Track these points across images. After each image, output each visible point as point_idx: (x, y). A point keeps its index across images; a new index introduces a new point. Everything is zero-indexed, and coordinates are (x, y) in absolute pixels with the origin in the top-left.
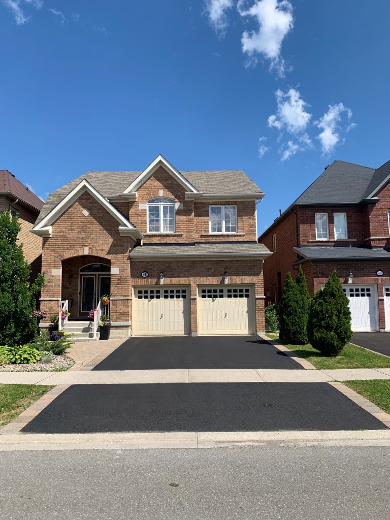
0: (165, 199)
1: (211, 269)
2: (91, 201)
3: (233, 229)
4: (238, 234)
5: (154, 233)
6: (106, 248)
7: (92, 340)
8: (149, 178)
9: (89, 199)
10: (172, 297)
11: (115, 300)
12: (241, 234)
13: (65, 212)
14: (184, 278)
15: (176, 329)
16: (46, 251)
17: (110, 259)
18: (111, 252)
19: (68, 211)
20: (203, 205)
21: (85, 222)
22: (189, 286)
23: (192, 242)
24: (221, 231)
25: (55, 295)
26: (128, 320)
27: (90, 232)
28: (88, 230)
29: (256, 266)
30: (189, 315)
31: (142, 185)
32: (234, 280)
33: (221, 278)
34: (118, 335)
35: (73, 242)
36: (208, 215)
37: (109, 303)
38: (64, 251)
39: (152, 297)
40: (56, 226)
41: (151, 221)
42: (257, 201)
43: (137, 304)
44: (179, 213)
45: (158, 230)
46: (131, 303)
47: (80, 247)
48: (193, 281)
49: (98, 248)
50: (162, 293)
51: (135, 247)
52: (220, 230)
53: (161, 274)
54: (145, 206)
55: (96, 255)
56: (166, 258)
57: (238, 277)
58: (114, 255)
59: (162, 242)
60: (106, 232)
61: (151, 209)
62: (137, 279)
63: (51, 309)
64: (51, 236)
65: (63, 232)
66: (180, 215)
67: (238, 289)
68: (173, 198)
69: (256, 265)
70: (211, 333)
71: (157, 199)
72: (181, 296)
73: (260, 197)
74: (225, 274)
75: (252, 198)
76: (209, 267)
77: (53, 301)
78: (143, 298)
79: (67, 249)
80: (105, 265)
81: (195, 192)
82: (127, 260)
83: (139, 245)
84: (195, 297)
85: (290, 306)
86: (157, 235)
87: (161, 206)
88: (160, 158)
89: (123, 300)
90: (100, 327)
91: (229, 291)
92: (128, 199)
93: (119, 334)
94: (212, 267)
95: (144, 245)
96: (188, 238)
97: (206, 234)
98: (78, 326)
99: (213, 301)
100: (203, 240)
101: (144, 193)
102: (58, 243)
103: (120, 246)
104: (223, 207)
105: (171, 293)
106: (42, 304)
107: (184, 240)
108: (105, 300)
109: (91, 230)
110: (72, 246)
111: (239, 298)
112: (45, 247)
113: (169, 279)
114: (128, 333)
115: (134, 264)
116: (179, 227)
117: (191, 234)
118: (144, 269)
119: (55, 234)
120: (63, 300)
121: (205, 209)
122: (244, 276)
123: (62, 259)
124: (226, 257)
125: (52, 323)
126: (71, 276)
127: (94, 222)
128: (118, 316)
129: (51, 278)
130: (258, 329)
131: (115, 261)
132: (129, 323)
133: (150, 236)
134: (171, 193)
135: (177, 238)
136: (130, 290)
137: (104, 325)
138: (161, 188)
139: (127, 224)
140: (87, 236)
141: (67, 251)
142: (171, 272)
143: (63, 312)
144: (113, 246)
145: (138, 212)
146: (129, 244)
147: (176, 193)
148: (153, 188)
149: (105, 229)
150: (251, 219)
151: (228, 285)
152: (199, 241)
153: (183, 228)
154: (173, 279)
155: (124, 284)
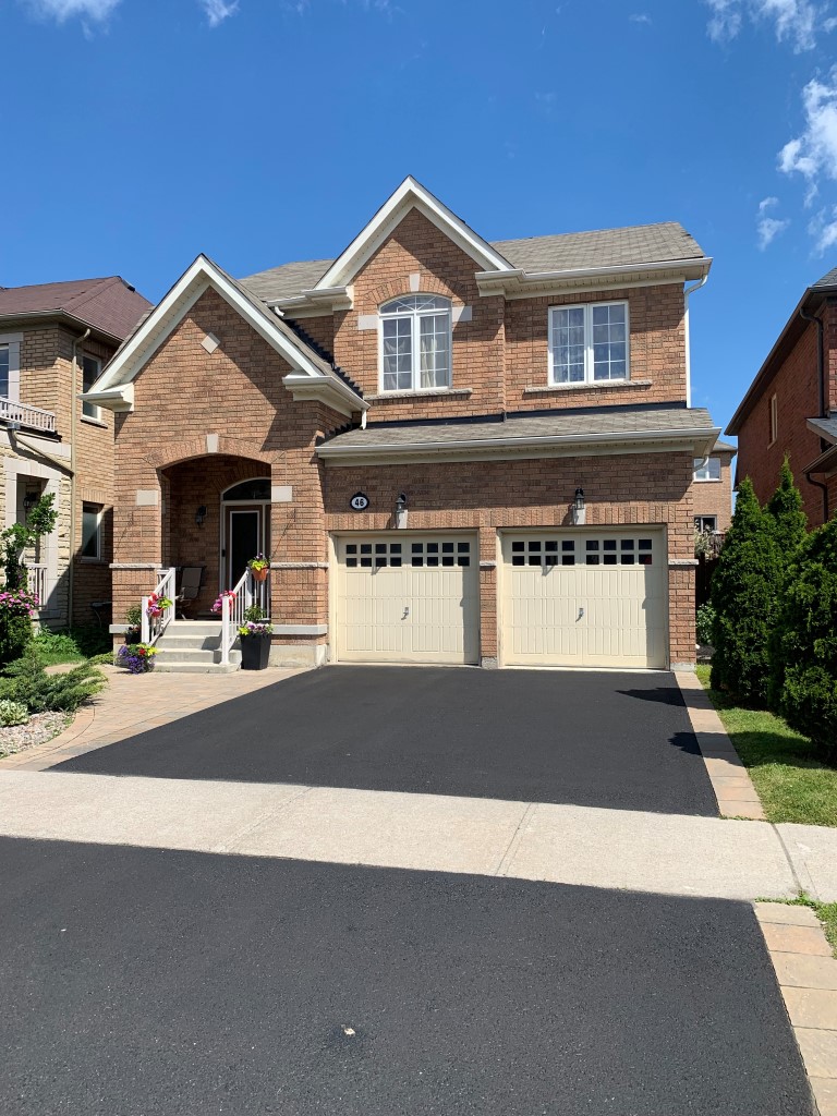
0: (427, 298)
1: (538, 483)
2: (223, 313)
3: (619, 370)
4: (631, 383)
5: (398, 392)
6: (259, 435)
7: (218, 671)
8: (384, 245)
9: (217, 307)
10: (433, 562)
11: (281, 569)
12: (639, 382)
13: (163, 346)
14: (460, 511)
15: (444, 648)
16: (122, 446)
17: (269, 462)
18: (272, 445)
19: (170, 343)
20: (530, 308)
21: (209, 367)
22: (475, 531)
23: (496, 412)
24: (582, 379)
25: (146, 555)
26: (314, 621)
27: (219, 394)
28: (216, 388)
29: (671, 472)
30: (478, 611)
31: (366, 264)
32: (602, 516)
33: (564, 508)
34: (290, 659)
35: (183, 422)
36: (543, 335)
37: (269, 576)
38: (163, 444)
39: (381, 563)
40: (144, 382)
41: (390, 361)
42: (688, 285)
43: (342, 582)
44: (463, 332)
45: (409, 386)
46: (327, 578)
47: (199, 432)
48: (486, 519)
49: (242, 436)
50: (407, 553)
51: (344, 430)
52: (578, 374)
53: (400, 500)
54: (375, 321)
55: (235, 453)
56: (413, 457)
57: (615, 506)
58: (278, 453)
59: (417, 416)
60: (257, 391)
61: (389, 326)
62: (340, 515)
63: (136, 590)
64: (132, 409)
65: (158, 397)
66: (465, 339)
67: (619, 538)
68: (445, 292)
69: (671, 466)
70: (538, 661)
71: (406, 301)
72: (456, 560)
73: (696, 273)
74: (578, 496)
75: (673, 276)
76: (533, 477)
77: (140, 569)
78: (359, 565)
79: (166, 439)
80: (252, 480)
81: (503, 268)
82: (311, 463)
83: (356, 425)
84: (491, 562)
85: (742, 588)
86: (402, 398)
87: (415, 316)
88: (408, 185)
89: (303, 568)
90: (242, 636)
91: (591, 545)
92: (329, 306)
93: (294, 656)
94: (538, 477)
95: (370, 425)
96: (485, 401)
97: (537, 389)
98: (197, 634)
99: (545, 574)
100: (530, 405)
101: (372, 287)
102: (148, 424)
103: (293, 428)
104: (588, 310)
105: (432, 551)
106: (116, 578)
107: (475, 408)
108: (259, 569)
109: (223, 388)
110: (179, 433)
111: (619, 564)
112: (120, 436)
113: (422, 514)
114: (315, 654)
115: (331, 474)
116: (461, 372)
117: (495, 390)
118: (358, 489)
119: (143, 403)
120: (165, 567)
121: (536, 318)
122: (635, 500)
123: (158, 465)
124: (580, 448)
125: (131, 626)
126: (202, 511)
127: (229, 366)
128: (290, 609)
129: (136, 513)
130: (673, 654)
131: (280, 467)
132: (320, 628)
133: (386, 401)
134: (441, 278)
135: (455, 403)
136: (321, 543)
137: (251, 633)
138: (414, 268)
139: (306, 368)
140: (214, 405)
141: (169, 444)
142: (427, 493)
143: (154, 597)
144: (277, 427)
145: (355, 338)
146: (316, 421)
147: (455, 279)
148: (392, 270)
149: (257, 384)
150: (671, 339)
151: (587, 528)
152: (516, 409)
153: (471, 376)
154: (432, 513)
155: (306, 526)
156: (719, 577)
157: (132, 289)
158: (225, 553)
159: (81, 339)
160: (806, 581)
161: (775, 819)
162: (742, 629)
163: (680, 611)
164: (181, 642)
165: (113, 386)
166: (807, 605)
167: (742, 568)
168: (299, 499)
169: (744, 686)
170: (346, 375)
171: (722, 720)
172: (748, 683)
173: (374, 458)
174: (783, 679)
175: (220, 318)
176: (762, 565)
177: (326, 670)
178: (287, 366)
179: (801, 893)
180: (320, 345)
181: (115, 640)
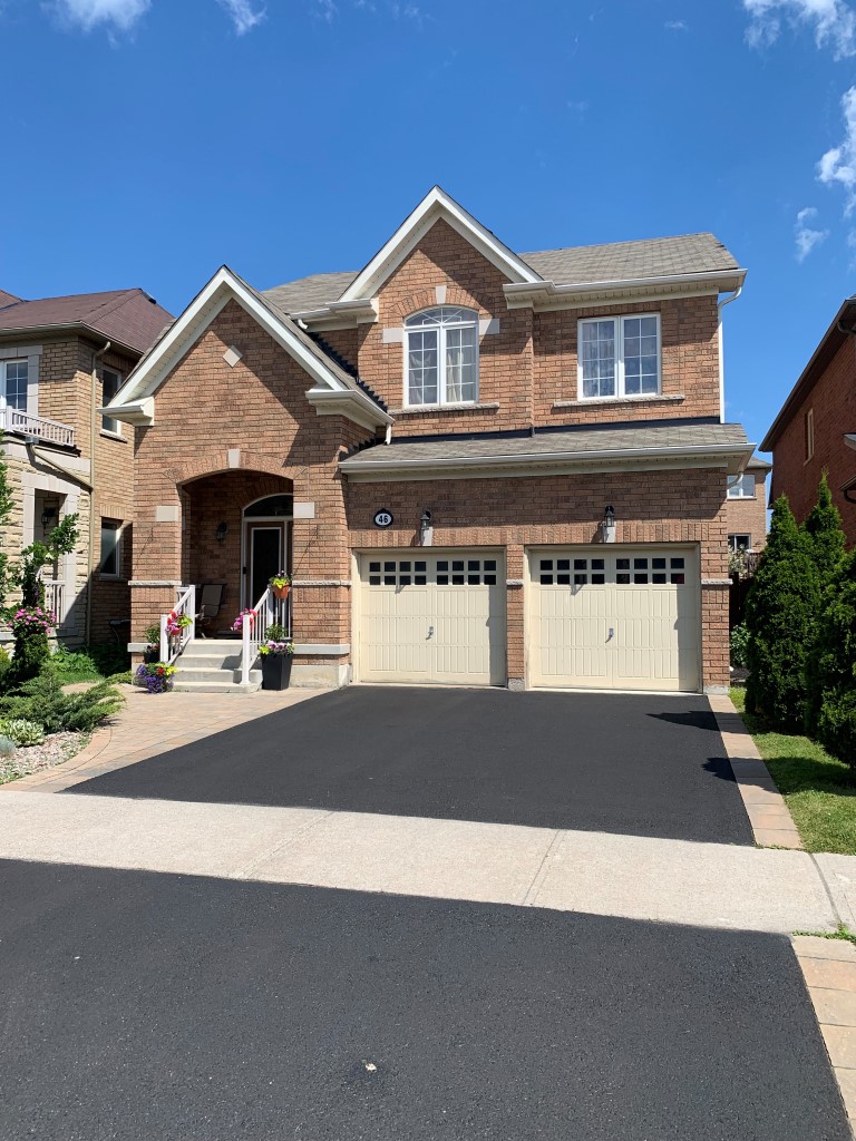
0: (453, 311)
1: (567, 500)
2: (245, 325)
3: (651, 384)
4: (663, 397)
5: (423, 406)
6: (281, 450)
7: (237, 691)
8: (410, 256)
9: (239, 320)
10: (458, 580)
11: (304, 587)
12: (671, 396)
13: (184, 359)
14: (487, 528)
15: (470, 668)
16: (142, 461)
17: (291, 478)
18: (294, 460)
19: (191, 356)
20: (558, 321)
21: (231, 381)
22: (501, 549)
23: (524, 427)
24: (612, 393)
25: (164, 572)
26: (336, 641)
27: (241, 408)
28: (238, 402)
29: (704, 489)
30: (504, 630)
31: (392, 276)
32: (633, 532)
33: (593, 525)
34: (311, 680)
35: (204, 437)
36: (573, 348)
37: (291, 593)
38: (185, 459)
39: (405, 581)
40: (165, 395)
41: (415, 375)
42: (722, 297)
43: (366, 601)
44: (490, 346)
45: (434, 400)
46: (350, 595)
47: (220, 447)
48: (513, 536)
49: (265, 450)
50: (431, 571)
51: (368, 445)
52: (608, 388)
53: (425, 517)
54: (400, 334)
55: (257, 468)
56: (438, 472)
57: (647, 523)
58: (300, 468)
59: (443, 431)
60: (279, 405)
61: (414, 339)
62: (364, 533)
63: (156, 608)
64: (152, 423)
65: (178, 411)
66: (492, 352)
67: (650, 557)
68: (472, 305)
69: (704, 483)
70: (566, 683)
71: (432, 314)
72: (482, 578)
73: (730, 285)
74: (609, 513)
75: (706, 288)
76: (561, 494)
77: (159, 587)
78: (383, 583)
79: (185, 454)
80: (273, 495)
81: (532, 280)
83: (381, 440)
84: (519, 581)
85: (778, 609)
86: (427, 413)
87: (441, 329)
88: (435, 196)
89: (325, 586)
90: (262, 655)
91: (622, 564)
92: (353, 319)
93: (316, 676)
94: (567, 494)
95: (395, 440)
96: (512, 416)
97: (566, 403)
98: (216, 653)
99: (574, 593)
100: (559, 420)
101: (398, 299)
102: (169, 439)
103: (316, 443)
104: (619, 323)
105: (457, 569)
106: (135, 595)
107: (502, 422)
108: (280, 587)
109: (245, 402)
110: (201, 448)
111: (651, 584)
112: (140, 450)
113: (447, 531)
114: (337, 675)
115: (355, 489)
116: (488, 385)
117: (522, 405)
118: (381, 505)
119: (163, 417)
120: (185, 584)
121: (565, 331)
122: (667, 518)
123: (178, 481)
124: (611, 464)
125: (150, 644)
126: (223, 527)
127: (251, 380)
128: (311, 628)
129: (156, 530)
130: (706, 677)
131: (303, 482)
132: (342, 648)
133: (411, 416)
134: (468, 290)
135: (482, 418)
136: (345, 561)
137: (271, 653)
138: (440, 279)
139: (330, 382)
140: (235, 419)
141: (188, 459)
142: (454, 510)
143: (174, 615)
144: (300, 442)
145: (380, 351)
146: (339, 436)
147: (482, 291)
148: (418, 282)
149: (279, 398)
150: (705, 352)
151: (617, 546)
152: (545, 424)
153: (498, 390)
154: (457, 530)
155: (328, 543)
156: (754, 598)
157: (153, 301)
158: (246, 571)
159: (101, 352)
160: (844, 601)
161: (813, 848)
162: (778, 651)
163: (713, 632)
164: (201, 662)
165: (133, 400)
166: (846, 626)
167: (778, 588)
168: (322, 515)
169: (780, 710)
170: (370, 389)
171: (758, 745)
172: (784, 707)
173: (398, 474)
174: (819, 702)
175: (242, 331)
176: (798, 584)
177: (348, 691)
178: (312, 381)
179: (841, 927)
180: (344, 358)
181: (133, 659)
